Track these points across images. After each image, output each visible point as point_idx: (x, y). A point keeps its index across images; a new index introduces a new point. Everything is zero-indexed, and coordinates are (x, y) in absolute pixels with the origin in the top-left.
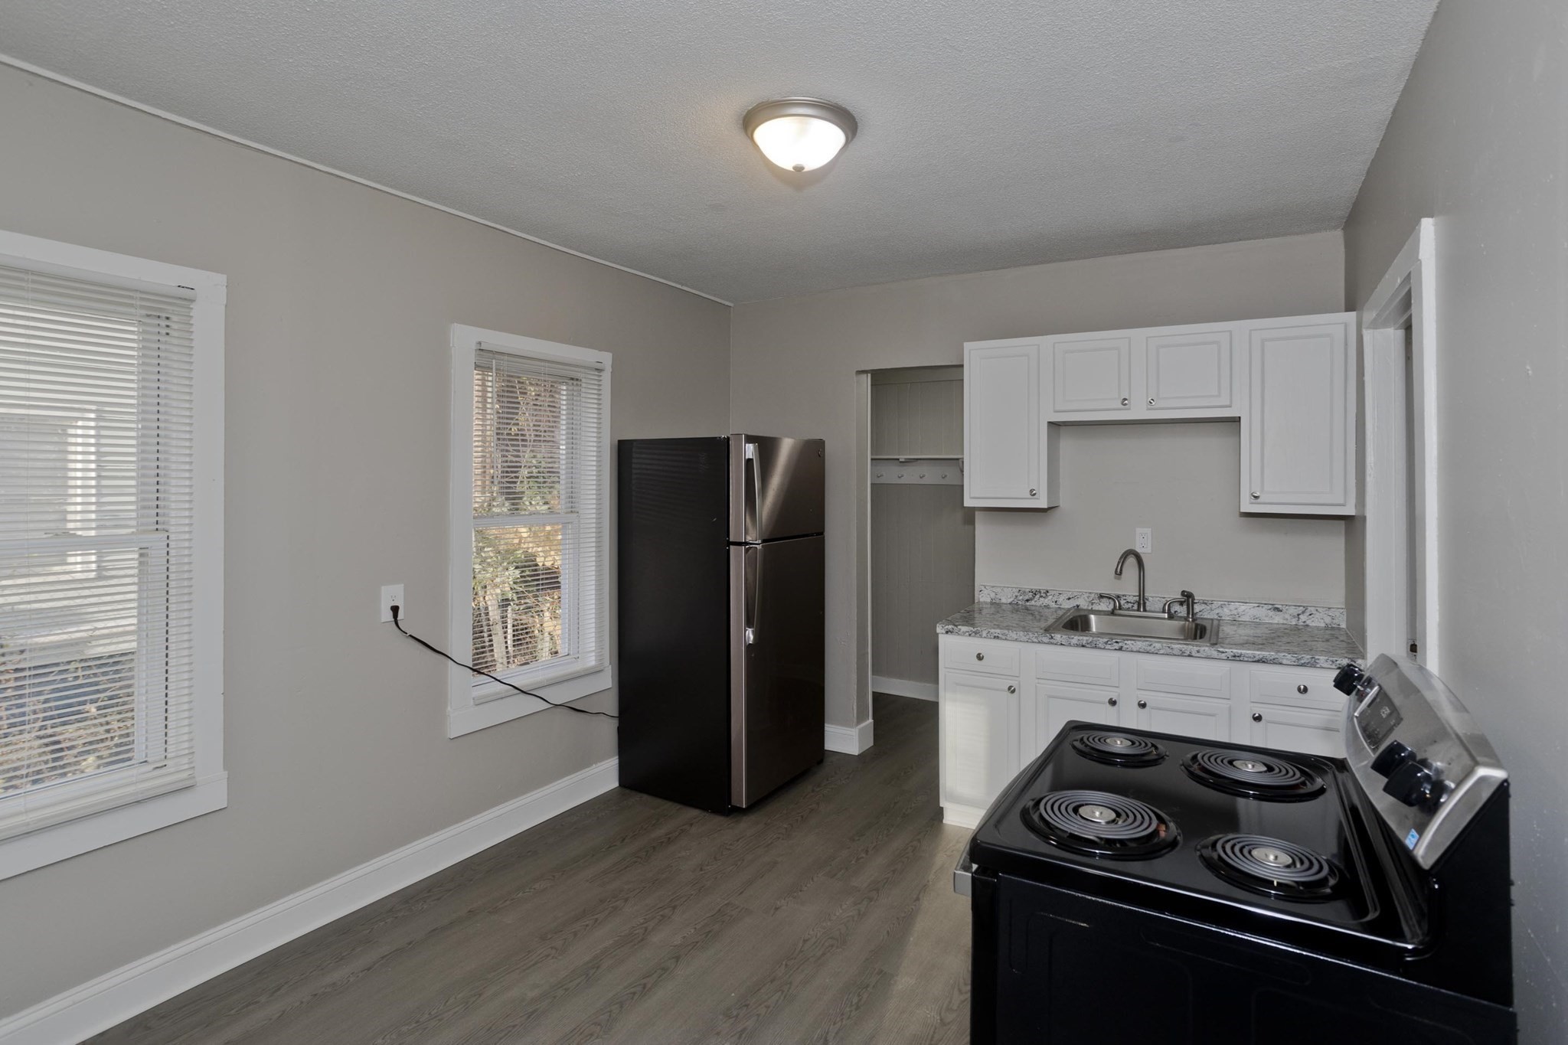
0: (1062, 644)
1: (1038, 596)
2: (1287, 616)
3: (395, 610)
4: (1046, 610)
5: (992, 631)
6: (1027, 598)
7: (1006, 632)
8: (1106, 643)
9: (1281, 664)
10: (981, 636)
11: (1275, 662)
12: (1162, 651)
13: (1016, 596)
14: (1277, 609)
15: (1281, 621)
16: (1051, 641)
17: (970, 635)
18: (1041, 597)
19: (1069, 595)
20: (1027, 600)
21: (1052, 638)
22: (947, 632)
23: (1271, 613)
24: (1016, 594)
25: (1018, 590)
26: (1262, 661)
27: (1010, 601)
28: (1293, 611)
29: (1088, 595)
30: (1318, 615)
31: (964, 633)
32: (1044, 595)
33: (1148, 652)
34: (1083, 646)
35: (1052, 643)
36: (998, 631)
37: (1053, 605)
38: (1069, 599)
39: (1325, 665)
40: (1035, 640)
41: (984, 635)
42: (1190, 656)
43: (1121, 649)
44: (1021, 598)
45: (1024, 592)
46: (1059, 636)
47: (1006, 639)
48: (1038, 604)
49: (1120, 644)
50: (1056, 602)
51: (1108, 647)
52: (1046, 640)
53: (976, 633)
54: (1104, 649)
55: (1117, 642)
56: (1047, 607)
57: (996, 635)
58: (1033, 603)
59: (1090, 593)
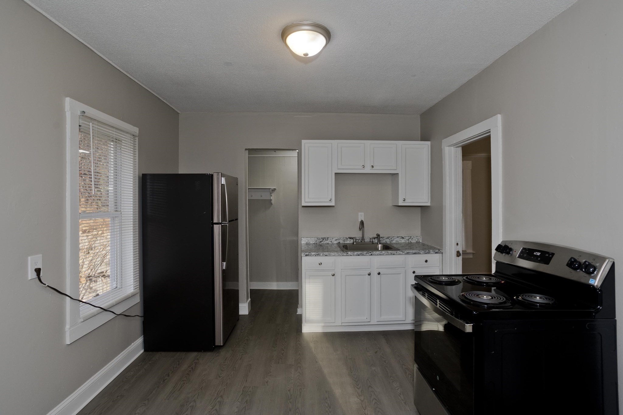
0: (351, 255)
1: (324, 240)
2: (406, 240)
3: (38, 271)
4: (327, 245)
6: (320, 241)
7: (330, 253)
8: (367, 253)
9: (420, 254)
10: (320, 256)
11: (419, 253)
12: (385, 254)
13: (316, 241)
14: (403, 238)
15: (404, 242)
16: (347, 254)
17: (315, 256)
18: (326, 240)
19: (336, 238)
20: (320, 242)
21: (347, 253)
22: (306, 256)
23: (401, 239)
24: (316, 240)
25: (317, 238)
26: (415, 253)
27: (314, 243)
28: (407, 238)
29: (343, 238)
30: (414, 239)
31: (313, 255)
32: (327, 239)
33: (380, 255)
34: (359, 255)
35: (347, 255)
37: (330, 243)
38: (336, 240)
39: (432, 253)
40: (341, 255)
41: (321, 255)
42: (394, 254)
43: (371, 255)
44: (318, 241)
45: (319, 239)
46: (350, 252)
47: (330, 256)
48: (324, 243)
49: (371, 253)
50: (331, 242)
51: (367, 254)
52: (345, 254)
53: (318, 255)
54: (366, 255)
56: (328, 244)
57: (326, 254)
58: (323, 243)
59: (343, 237)
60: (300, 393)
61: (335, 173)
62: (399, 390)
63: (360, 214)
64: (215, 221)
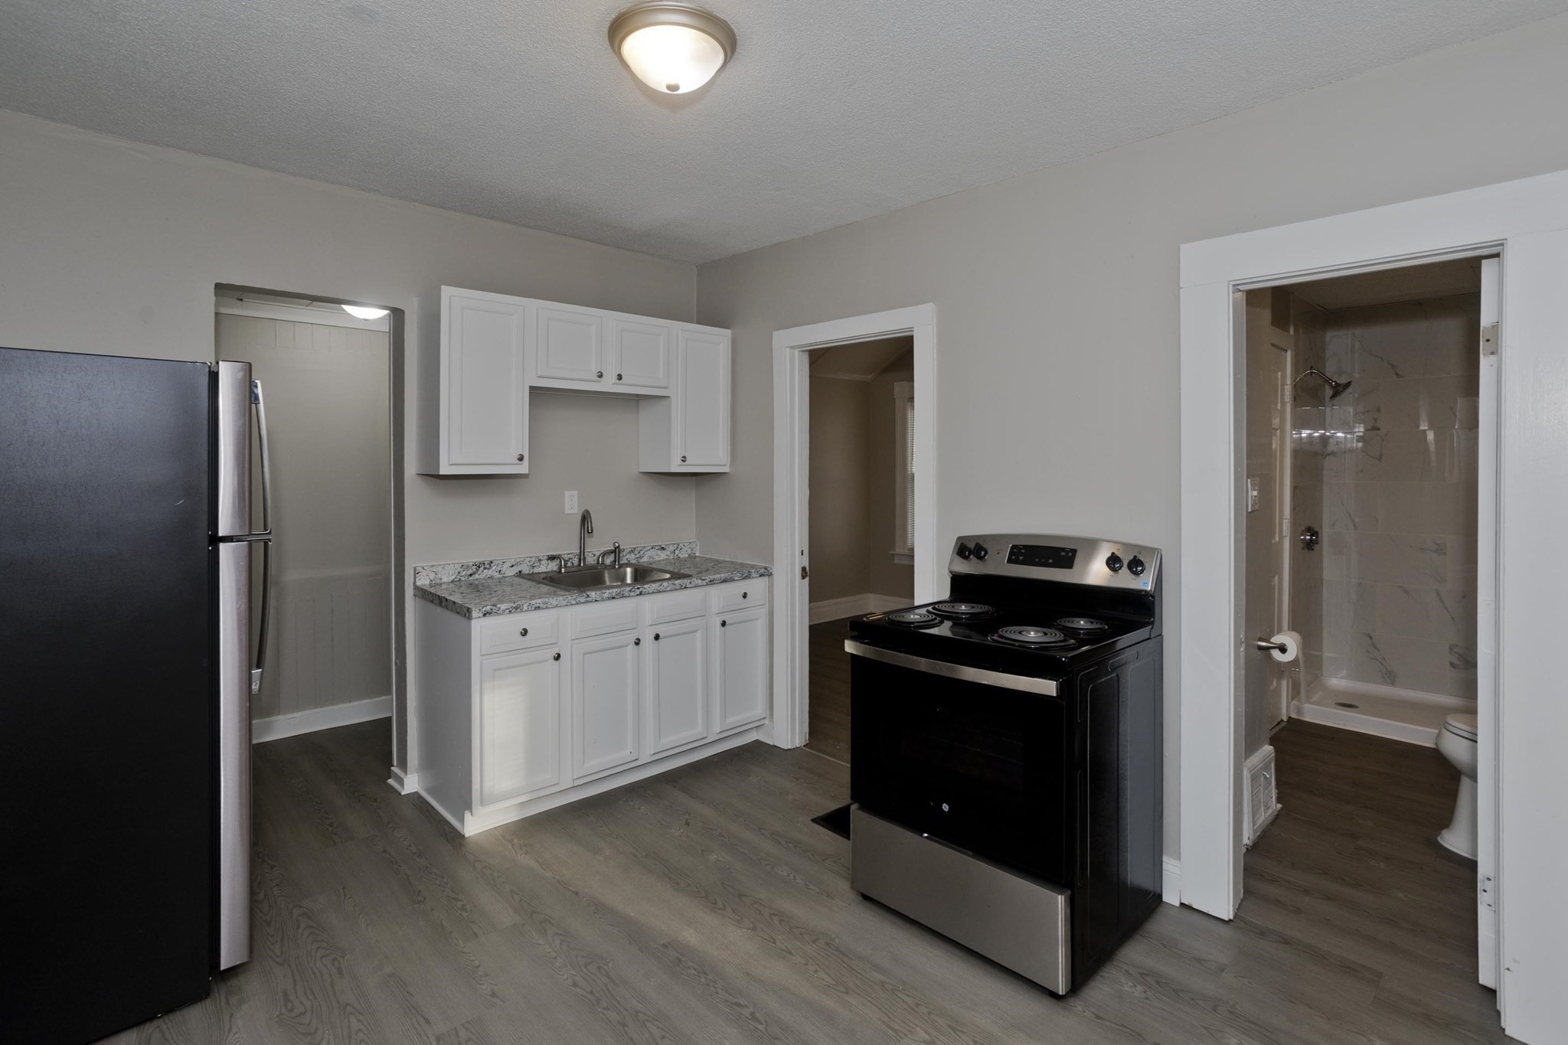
0: (596, 601)
1: (482, 568)
2: (668, 553)
4: (490, 581)
5: (533, 602)
6: (470, 572)
7: (547, 600)
8: (630, 591)
9: (734, 580)
10: (522, 611)
11: (732, 580)
12: (668, 589)
13: (459, 573)
14: (663, 549)
15: (666, 557)
16: (588, 599)
17: (510, 612)
18: (485, 568)
19: (513, 562)
20: (471, 575)
21: (588, 596)
22: (485, 615)
23: (659, 552)
24: (459, 570)
25: (460, 565)
26: (725, 581)
27: (452, 578)
28: (672, 548)
29: (529, 559)
30: (684, 549)
31: (504, 611)
32: (488, 566)
33: (659, 592)
34: (613, 598)
35: (588, 602)
36: (539, 601)
37: (497, 575)
38: (512, 566)
39: (755, 575)
40: (574, 602)
41: (525, 608)
42: (686, 588)
43: (641, 594)
44: (464, 573)
45: (468, 566)
46: (594, 593)
47: (547, 608)
48: (482, 576)
49: (641, 589)
50: (500, 571)
51: (632, 594)
52: (582, 599)
53: (516, 608)
54: (629, 596)
55: (638, 588)
56: (491, 577)
57: (537, 605)
58: (476, 576)
59: (531, 557)
60: (609, 977)
61: (531, 388)
62: (797, 877)
63: (567, 494)
64: (222, 531)
